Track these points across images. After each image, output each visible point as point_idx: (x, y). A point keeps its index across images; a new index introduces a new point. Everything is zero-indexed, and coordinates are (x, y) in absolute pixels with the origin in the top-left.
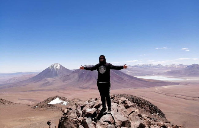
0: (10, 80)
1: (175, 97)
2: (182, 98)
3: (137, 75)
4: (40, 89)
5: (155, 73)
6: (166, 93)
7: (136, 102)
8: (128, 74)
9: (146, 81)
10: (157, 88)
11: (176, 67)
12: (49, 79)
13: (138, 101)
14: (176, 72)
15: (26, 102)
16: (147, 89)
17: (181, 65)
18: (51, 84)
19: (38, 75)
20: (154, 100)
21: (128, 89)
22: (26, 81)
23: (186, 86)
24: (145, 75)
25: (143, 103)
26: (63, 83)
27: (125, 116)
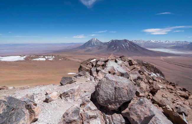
0: (68, 47)
1: (175, 64)
2: (180, 66)
3: (148, 48)
4: (85, 53)
5: (162, 47)
6: (169, 62)
7: (145, 66)
8: (142, 47)
9: (155, 52)
10: (162, 58)
11: (181, 43)
12: (90, 48)
13: (146, 65)
14: (180, 47)
15: (77, 60)
16: (155, 58)
17: (185, 42)
18: (91, 51)
19: (84, 45)
20: (158, 66)
21: (141, 57)
22: (77, 48)
23: (186, 58)
24: (154, 48)
25: (150, 67)
26: (98, 51)
27: (126, 70)
